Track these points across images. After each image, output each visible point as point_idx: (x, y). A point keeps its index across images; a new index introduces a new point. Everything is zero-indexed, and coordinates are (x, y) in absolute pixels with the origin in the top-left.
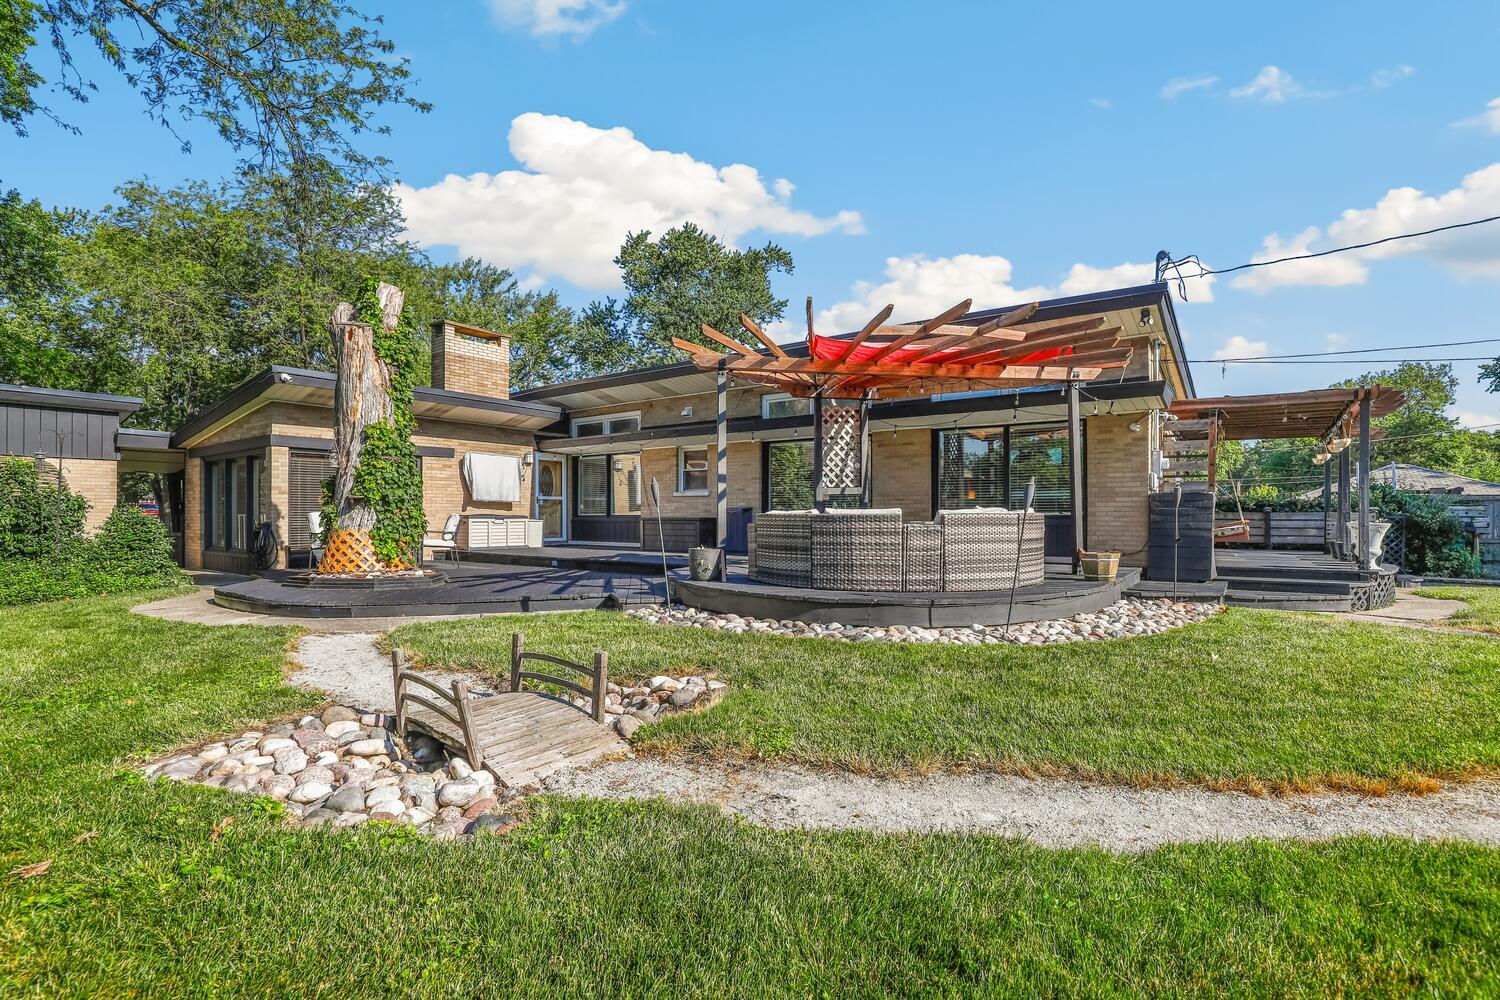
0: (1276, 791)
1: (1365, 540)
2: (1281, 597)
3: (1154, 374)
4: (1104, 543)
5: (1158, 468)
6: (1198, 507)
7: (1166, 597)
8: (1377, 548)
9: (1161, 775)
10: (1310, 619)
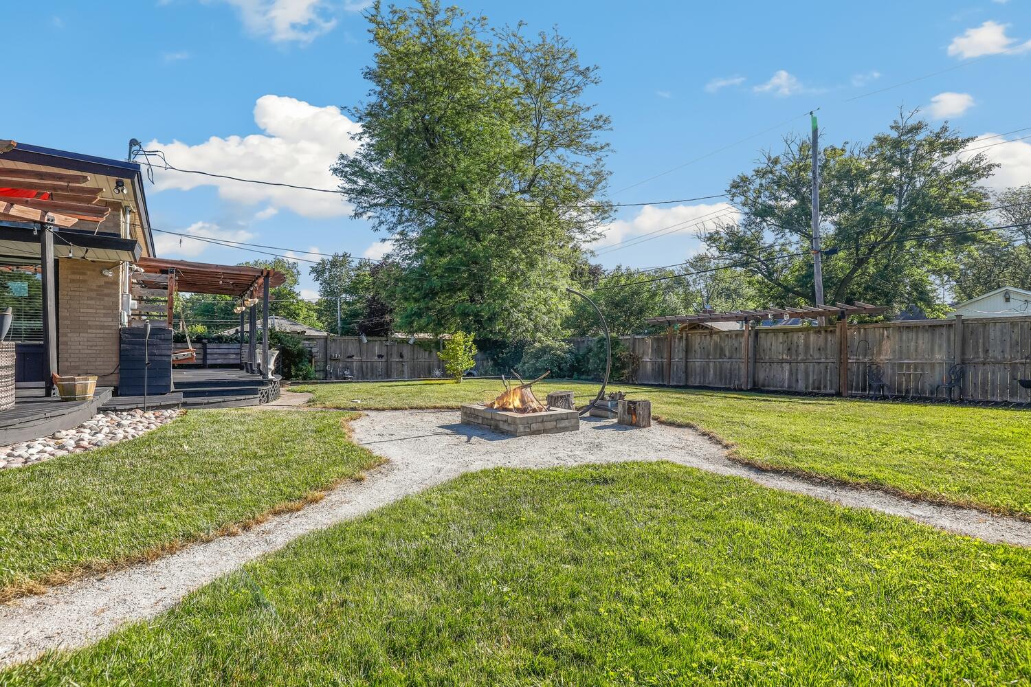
0: (246, 528)
1: (266, 361)
2: (219, 400)
3: (125, 233)
4: (76, 368)
5: (127, 307)
6: (160, 339)
7: (137, 408)
8: (272, 366)
9: (167, 545)
10: (239, 412)
